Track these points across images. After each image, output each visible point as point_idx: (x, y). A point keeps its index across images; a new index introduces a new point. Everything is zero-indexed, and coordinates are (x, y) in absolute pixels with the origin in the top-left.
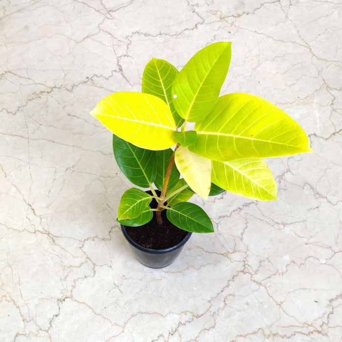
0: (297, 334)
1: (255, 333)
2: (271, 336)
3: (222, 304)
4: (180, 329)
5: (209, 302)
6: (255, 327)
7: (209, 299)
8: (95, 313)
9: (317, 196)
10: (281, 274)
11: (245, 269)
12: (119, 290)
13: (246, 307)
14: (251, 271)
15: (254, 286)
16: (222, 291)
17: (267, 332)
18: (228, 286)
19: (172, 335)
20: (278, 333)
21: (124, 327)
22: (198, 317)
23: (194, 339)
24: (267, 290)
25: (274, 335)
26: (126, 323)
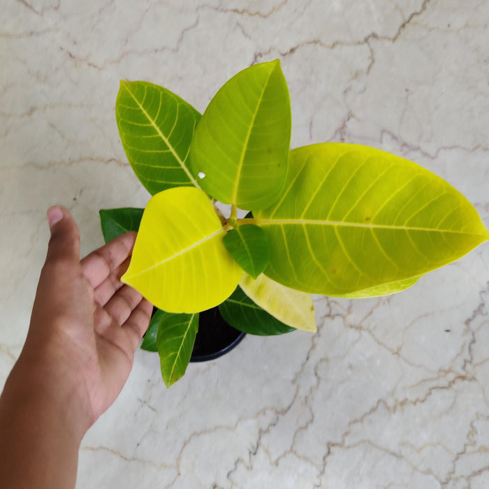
0: (433, 391)
1: (374, 410)
2: (399, 407)
3: (314, 380)
4: (264, 440)
5: (293, 382)
6: (372, 401)
7: (291, 377)
8: (126, 459)
9: (405, 149)
10: (387, 302)
11: (331, 310)
12: (149, 407)
13: (349, 372)
14: (341, 311)
15: (353, 334)
16: (308, 358)
17: (391, 403)
18: (313, 347)
19: (255, 454)
20: (406, 399)
21: (178, 466)
22: (284, 412)
23: (289, 449)
24: (373, 336)
25: (403, 403)
26: (179, 459)
